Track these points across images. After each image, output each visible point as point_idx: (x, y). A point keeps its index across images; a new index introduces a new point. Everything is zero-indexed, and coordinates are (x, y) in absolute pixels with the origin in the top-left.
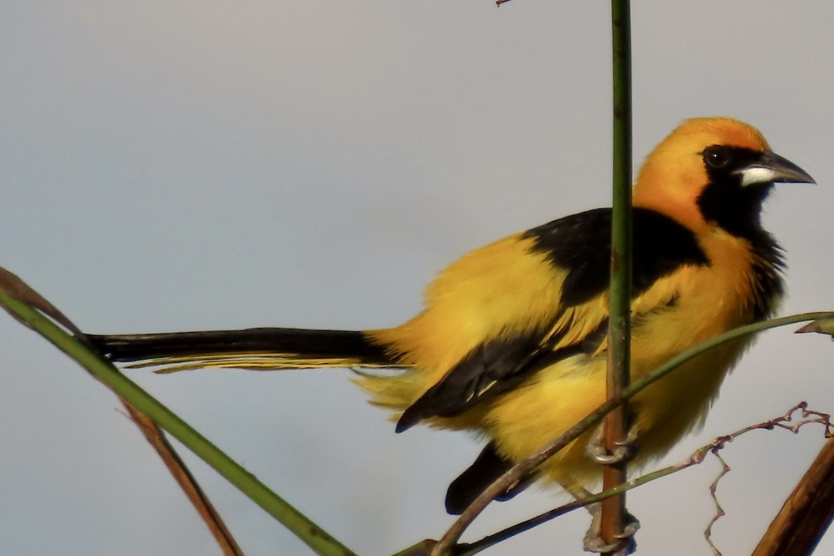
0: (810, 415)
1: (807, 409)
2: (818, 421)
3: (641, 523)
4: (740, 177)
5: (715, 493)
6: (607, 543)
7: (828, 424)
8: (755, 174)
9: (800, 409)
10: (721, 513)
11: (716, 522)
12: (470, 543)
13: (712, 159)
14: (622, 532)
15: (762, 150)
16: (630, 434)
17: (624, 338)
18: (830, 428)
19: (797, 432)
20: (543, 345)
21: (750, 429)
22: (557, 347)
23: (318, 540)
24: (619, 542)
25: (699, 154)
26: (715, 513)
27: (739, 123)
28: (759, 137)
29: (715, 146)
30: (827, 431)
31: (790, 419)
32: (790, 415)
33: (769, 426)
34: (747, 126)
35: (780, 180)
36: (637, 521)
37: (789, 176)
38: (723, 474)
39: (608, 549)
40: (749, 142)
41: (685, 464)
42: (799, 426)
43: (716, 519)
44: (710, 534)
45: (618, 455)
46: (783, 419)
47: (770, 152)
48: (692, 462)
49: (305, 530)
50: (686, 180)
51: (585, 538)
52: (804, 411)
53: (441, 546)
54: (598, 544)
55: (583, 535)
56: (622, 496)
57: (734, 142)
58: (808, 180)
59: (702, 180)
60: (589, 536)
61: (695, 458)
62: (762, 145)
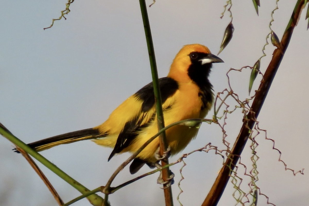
0: (211, 147)
1: (211, 145)
2: (214, 149)
3: (175, 175)
4: (201, 62)
5: (181, 172)
6: (164, 181)
7: (216, 150)
8: (205, 61)
9: (209, 145)
10: (183, 178)
11: (181, 181)
12: (115, 187)
13: (193, 56)
14: (169, 178)
15: (208, 53)
16: (168, 149)
17: (162, 123)
18: (217, 151)
19: (207, 152)
20: (137, 125)
21: (195, 151)
22: (141, 125)
23: (76, 185)
24: (168, 181)
25: (188, 55)
26: (181, 178)
27: (201, 45)
28: (207, 49)
29: (193, 52)
30: (216, 152)
31: (206, 148)
32: (206, 147)
33: (200, 150)
34: (204, 46)
35: (214, 62)
36: (174, 174)
37: (216, 60)
38: (184, 166)
39: (165, 183)
40: (204, 51)
41: (176, 162)
42: (208, 150)
43: (181, 180)
44: (180, 185)
45: (164, 156)
46: (204, 148)
47: (211, 53)
48: (178, 162)
49: (72, 182)
50: (185, 64)
51: (158, 179)
52: (210, 145)
53: (105, 188)
54: (161, 181)
55: (157, 178)
56: (168, 168)
57: (199, 51)
58: (222, 61)
59: (190, 63)
60: (159, 179)
61: (179, 161)
62: (208, 51)
